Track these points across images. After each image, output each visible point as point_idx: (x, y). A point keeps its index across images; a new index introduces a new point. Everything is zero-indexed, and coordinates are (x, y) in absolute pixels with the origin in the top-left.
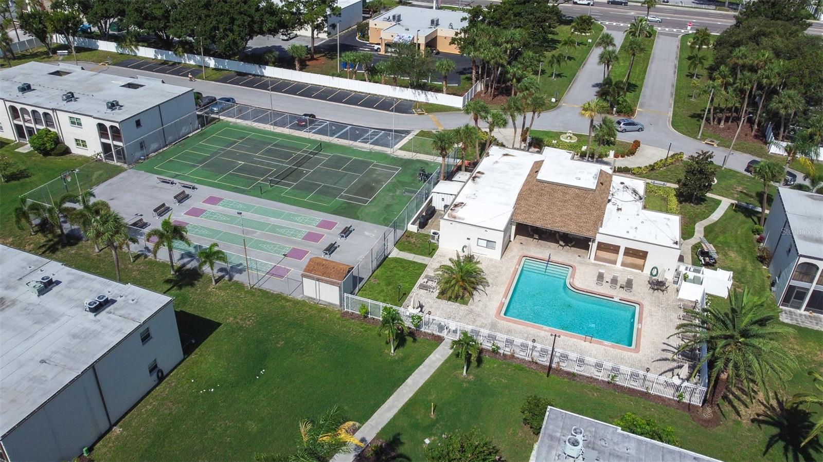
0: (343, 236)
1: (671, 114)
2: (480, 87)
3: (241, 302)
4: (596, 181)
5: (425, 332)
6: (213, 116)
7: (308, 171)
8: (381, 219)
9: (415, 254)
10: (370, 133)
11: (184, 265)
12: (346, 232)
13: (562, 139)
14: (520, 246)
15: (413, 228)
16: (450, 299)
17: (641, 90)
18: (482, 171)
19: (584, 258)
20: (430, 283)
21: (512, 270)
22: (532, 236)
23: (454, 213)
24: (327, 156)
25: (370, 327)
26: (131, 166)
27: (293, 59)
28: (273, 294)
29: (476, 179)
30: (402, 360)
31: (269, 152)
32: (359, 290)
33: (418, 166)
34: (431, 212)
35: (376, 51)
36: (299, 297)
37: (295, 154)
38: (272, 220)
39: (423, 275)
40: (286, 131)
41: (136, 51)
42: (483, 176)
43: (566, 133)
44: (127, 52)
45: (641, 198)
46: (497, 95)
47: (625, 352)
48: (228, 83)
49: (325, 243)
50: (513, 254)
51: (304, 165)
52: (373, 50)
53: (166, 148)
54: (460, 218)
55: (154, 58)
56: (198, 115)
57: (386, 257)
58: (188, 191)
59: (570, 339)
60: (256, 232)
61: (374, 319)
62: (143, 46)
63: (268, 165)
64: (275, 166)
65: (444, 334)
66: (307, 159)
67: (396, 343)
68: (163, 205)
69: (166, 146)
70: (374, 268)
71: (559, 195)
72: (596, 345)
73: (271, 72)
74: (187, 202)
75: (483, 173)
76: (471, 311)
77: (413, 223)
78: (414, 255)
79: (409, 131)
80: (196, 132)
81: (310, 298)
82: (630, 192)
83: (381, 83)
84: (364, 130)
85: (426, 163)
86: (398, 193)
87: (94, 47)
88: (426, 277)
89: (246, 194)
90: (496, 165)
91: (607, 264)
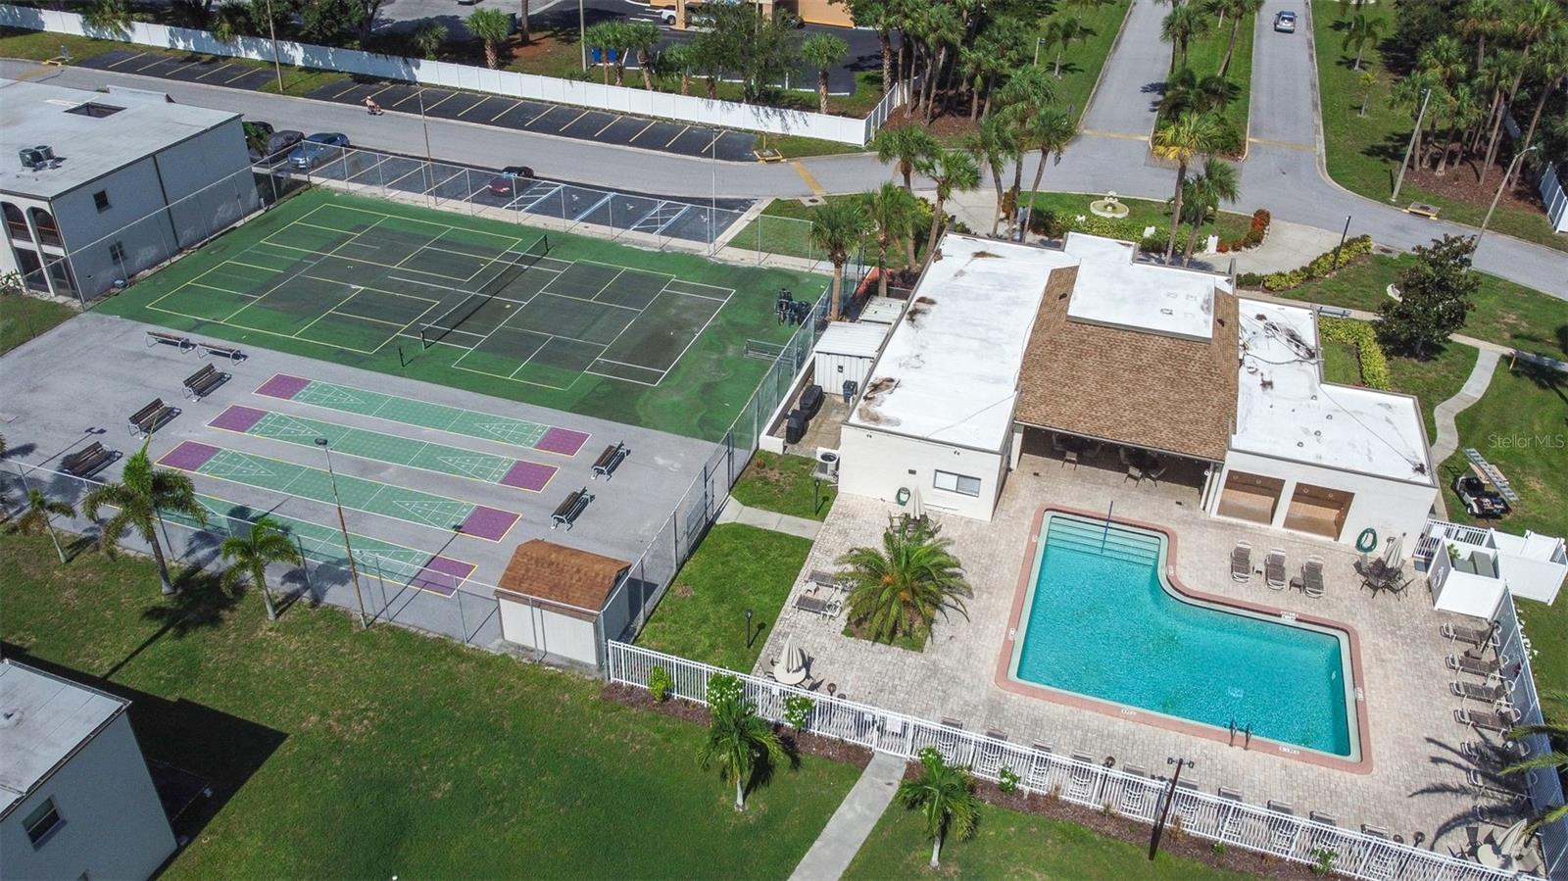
0: (601, 472)
1: (1321, 148)
2: (900, 96)
3: (341, 666)
4: (1211, 318)
5: (820, 737)
6: (293, 176)
7: (516, 304)
8: (695, 421)
9: (780, 511)
10: (659, 208)
11: (198, 567)
12: (611, 460)
13: (1093, 210)
14: (1033, 482)
15: (772, 444)
16: (877, 638)
17: (1248, 96)
18: (929, 296)
19: (1190, 507)
20: (824, 594)
21: (1022, 549)
22: (1060, 456)
23: (874, 409)
24: (561, 266)
25: (678, 726)
26: (90, 304)
27: (481, 42)
28: (424, 639)
29: (918, 317)
30: (768, 822)
31: (423, 260)
32: (647, 620)
33: (775, 284)
34: (814, 400)
35: (667, 22)
36: (493, 648)
37: (485, 262)
38: (428, 434)
39: (805, 572)
40: (464, 207)
41: (129, 32)
42: (933, 308)
43: (1102, 198)
44: (107, 34)
45: (1312, 355)
46: (940, 115)
47: (1337, 773)
48: (335, 100)
49: (556, 491)
50: (1019, 503)
51: (508, 290)
52: (659, 20)
53: (178, 258)
54: (888, 421)
55: (168, 46)
56: (256, 175)
57: (711, 524)
58: (221, 365)
59: (1194, 740)
60: (384, 468)
61: (687, 702)
62: (143, 21)
63: (421, 290)
64: (440, 294)
65: (870, 740)
66: (514, 273)
67: (747, 775)
68: (157, 403)
69: (180, 251)
70: (681, 556)
71: (1123, 353)
72: (1260, 755)
73: (432, 73)
74: (219, 393)
75: (932, 302)
76: (934, 671)
77: (771, 433)
78: (779, 515)
79: (749, 201)
80: (253, 216)
81: (520, 647)
82: (1284, 338)
83: (679, 93)
84: (646, 201)
85: (792, 277)
86: (731, 352)
87: (33, 26)
88: (814, 576)
89: (365, 368)
90: (962, 281)
91: (1249, 524)
